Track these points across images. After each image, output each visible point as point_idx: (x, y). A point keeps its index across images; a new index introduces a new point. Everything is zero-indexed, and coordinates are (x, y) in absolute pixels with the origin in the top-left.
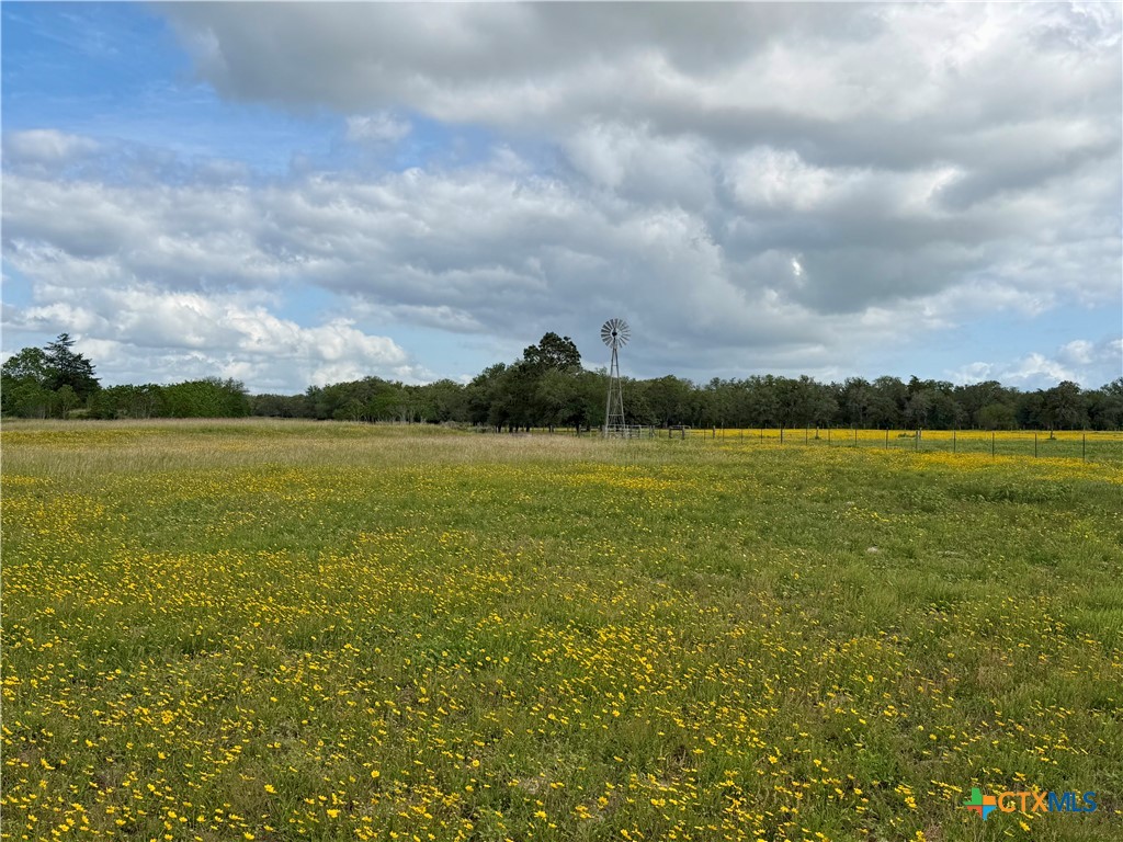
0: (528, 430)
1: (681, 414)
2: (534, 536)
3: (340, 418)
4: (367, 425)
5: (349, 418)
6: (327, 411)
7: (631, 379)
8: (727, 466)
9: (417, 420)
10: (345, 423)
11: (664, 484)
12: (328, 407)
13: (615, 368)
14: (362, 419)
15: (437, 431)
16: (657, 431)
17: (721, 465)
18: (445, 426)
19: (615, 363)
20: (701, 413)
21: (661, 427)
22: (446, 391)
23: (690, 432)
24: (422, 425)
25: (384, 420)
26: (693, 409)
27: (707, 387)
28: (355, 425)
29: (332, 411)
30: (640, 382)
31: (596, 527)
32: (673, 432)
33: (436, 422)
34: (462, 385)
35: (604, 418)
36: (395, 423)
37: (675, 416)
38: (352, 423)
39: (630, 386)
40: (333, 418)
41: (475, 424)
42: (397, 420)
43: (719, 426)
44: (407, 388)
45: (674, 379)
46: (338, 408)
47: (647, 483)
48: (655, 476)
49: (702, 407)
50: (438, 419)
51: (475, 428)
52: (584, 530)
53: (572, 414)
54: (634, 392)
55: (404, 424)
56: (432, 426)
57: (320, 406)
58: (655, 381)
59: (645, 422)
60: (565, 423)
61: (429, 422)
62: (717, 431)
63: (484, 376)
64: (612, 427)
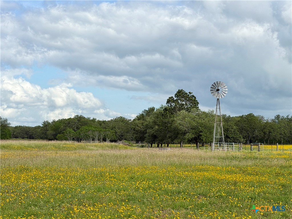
0: (168, 146)
1: (257, 136)
2: (173, 209)
3: (61, 139)
4: (76, 143)
5: (66, 139)
6: (53, 135)
7: (228, 115)
8: (286, 167)
9: (104, 140)
10: (64, 142)
11: (249, 178)
12: (55, 133)
13: (218, 110)
14: (73, 139)
15: (116, 146)
16: (243, 146)
17: (282, 167)
18: (120, 144)
19: (218, 107)
20: (269, 136)
21: (246, 143)
22: (121, 123)
23: (263, 147)
24: (108, 143)
25: (86, 140)
26: (265, 133)
27: (273, 120)
28: (69, 143)
29: (56, 135)
30: (233, 117)
31: (210, 203)
32: (253, 147)
33: (115, 141)
34: (130, 120)
35: (212, 139)
36: (91, 142)
37: (254, 138)
38: (67, 142)
39: (227, 120)
40: (57, 139)
41: (137, 142)
42: (93, 140)
43: (280, 143)
44: (99, 121)
45: (253, 116)
46: (60, 133)
47: (239, 177)
48: (243, 173)
49: (270, 132)
50: (116, 139)
51: (137, 144)
52: (203, 205)
53: (193, 136)
54: (229, 124)
55: (97, 143)
56: (113, 144)
57: (50, 132)
58: (242, 117)
59: (236, 141)
60: (190, 141)
61: (112, 141)
62: (279, 146)
63: (143, 114)
64: (217, 144)
